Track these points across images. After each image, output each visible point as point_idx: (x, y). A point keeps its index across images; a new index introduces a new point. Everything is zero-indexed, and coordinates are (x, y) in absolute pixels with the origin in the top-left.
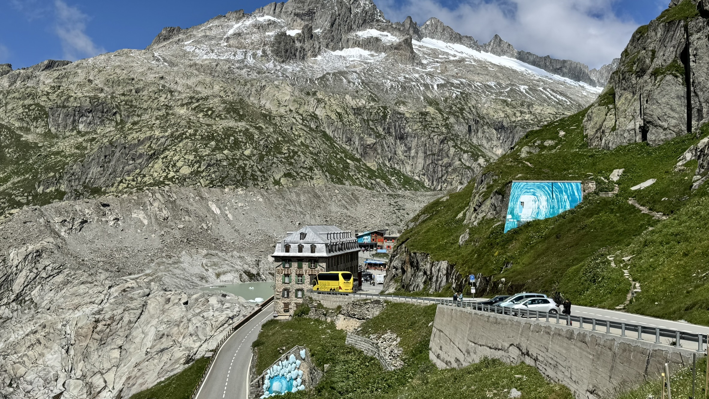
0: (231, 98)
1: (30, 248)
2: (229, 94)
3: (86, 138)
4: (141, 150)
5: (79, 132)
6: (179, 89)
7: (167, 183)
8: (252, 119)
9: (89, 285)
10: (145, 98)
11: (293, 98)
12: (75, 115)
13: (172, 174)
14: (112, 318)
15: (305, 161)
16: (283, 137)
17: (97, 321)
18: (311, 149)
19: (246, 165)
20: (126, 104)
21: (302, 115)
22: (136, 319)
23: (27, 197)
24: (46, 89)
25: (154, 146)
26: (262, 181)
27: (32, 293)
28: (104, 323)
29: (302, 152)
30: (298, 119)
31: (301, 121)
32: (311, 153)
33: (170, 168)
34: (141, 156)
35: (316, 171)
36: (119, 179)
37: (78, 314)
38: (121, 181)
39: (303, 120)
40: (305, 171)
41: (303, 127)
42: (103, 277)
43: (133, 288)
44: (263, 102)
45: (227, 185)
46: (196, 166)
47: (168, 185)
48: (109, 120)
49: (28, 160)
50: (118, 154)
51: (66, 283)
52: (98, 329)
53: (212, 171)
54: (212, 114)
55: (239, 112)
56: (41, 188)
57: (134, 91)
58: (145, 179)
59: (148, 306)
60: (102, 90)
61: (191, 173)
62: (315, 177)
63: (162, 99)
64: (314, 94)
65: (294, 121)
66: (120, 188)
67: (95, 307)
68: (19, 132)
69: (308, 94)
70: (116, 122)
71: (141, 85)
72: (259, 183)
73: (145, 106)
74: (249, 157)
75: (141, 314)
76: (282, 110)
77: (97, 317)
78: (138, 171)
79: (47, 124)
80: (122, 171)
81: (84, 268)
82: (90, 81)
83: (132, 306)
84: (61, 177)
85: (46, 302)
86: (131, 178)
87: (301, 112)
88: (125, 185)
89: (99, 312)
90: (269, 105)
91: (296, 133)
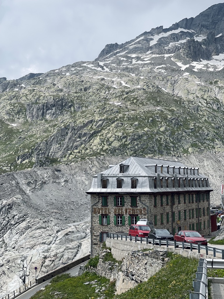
0: (151, 89)
1: (4, 202)
2: (151, 87)
3: (51, 124)
4: (85, 131)
5: (46, 120)
6: (114, 86)
7: (102, 153)
8: (166, 104)
9: (43, 230)
10: (91, 94)
11: (199, 87)
12: (44, 109)
13: (106, 147)
14: (55, 255)
15: (208, 134)
16: (190, 116)
17: (45, 258)
18: (213, 125)
19: (161, 138)
20: (77, 99)
21: (206, 100)
22: (72, 257)
23: (10, 167)
24: (25, 92)
25: (94, 127)
26: (174, 150)
27: (4, 236)
28: (50, 259)
29: (205, 127)
30: (204, 103)
31: (205, 105)
32: (213, 128)
33: (105, 143)
34: (85, 134)
35: (217, 142)
36: (69, 152)
37: (34, 252)
38: (71, 154)
39: (207, 103)
40: (208, 142)
41: (207, 109)
42: (53, 223)
43: (73, 232)
44: (176, 92)
45: (147, 154)
46: (124, 140)
47: (103, 155)
48: (66, 111)
49: (13, 141)
50: (69, 134)
51: (28, 227)
52: (46, 264)
53: (135, 143)
54: (136, 102)
55: (157, 99)
56: (20, 160)
57: (83, 89)
58: (87, 151)
59: (82, 246)
60: (61, 90)
61: (120, 146)
62: (216, 147)
63: (102, 94)
64: (216, 82)
65: (200, 104)
66: (70, 158)
67: (46, 247)
68: (7, 122)
69: (211, 83)
70: (71, 112)
71: (88, 85)
72: (172, 152)
73: (90, 100)
74: (164, 132)
75: (77, 253)
76: (191, 97)
77: (45, 254)
78: (83, 146)
79: (26, 116)
80: (72, 147)
81: (40, 217)
82: (54, 85)
83: (70, 246)
84: (32, 152)
85: (13, 242)
86: (78, 151)
87: (205, 97)
88: (74, 156)
89: (48, 251)
90: (180, 93)
91: (201, 113)
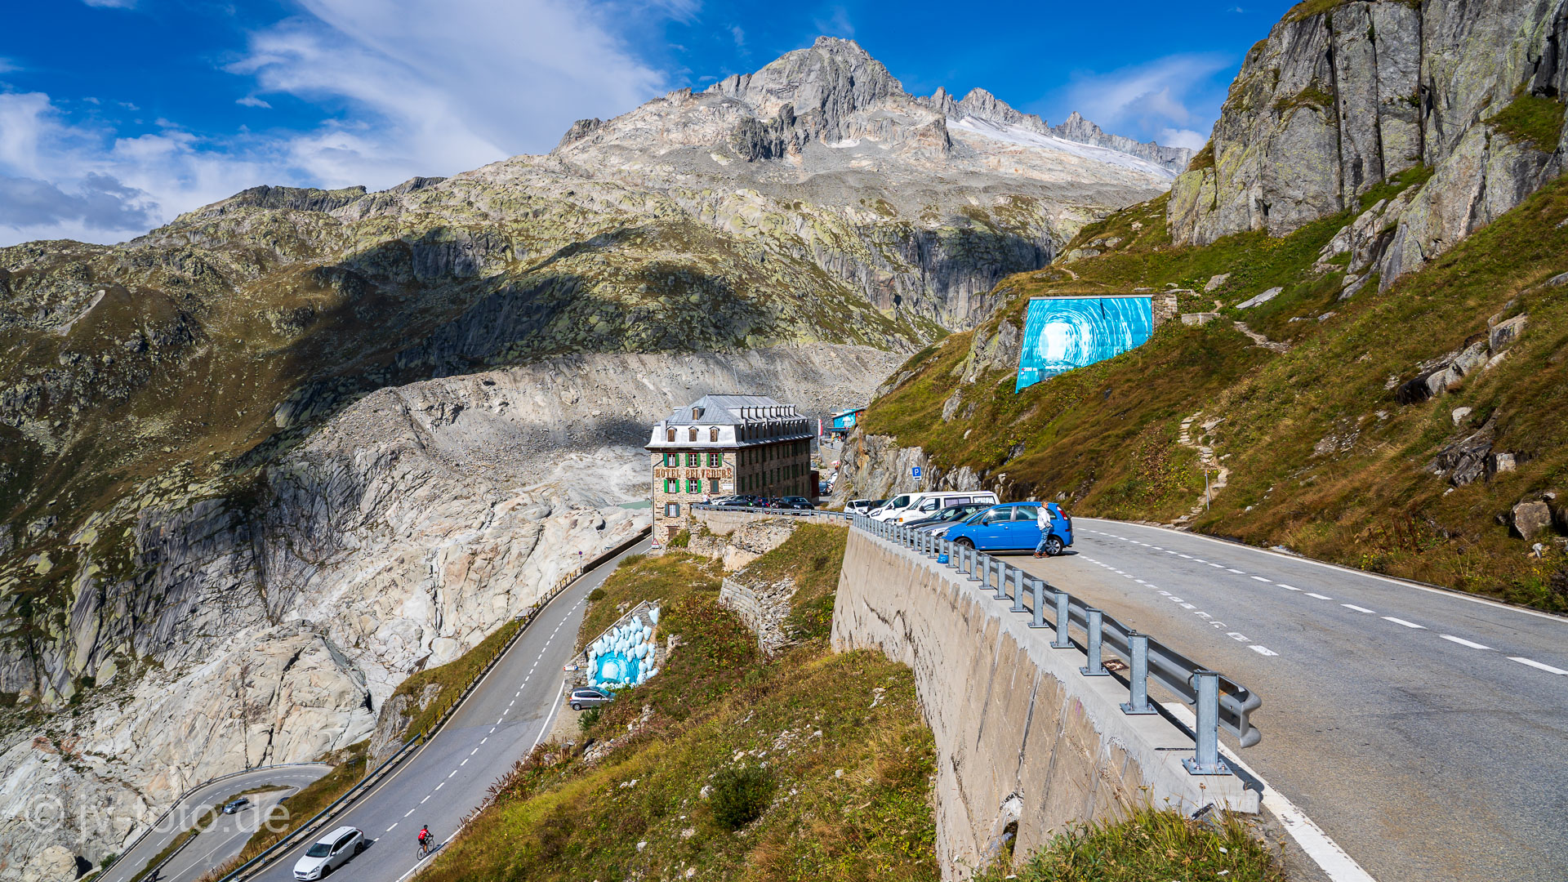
0: (670, 218)
1: (383, 447)
2: (669, 212)
3: (465, 286)
4: (539, 300)
5: (455, 278)
6: (595, 208)
7: (575, 348)
8: (702, 248)
9: (464, 501)
10: (547, 224)
11: (766, 214)
12: (449, 254)
13: (582, 334)
14: (495, 549)
15: (783, 309)
16: (749, 274)
17: (474, 554)
18: (792, 290)
19: (692, 317)
20: (519, 235)
21: (778, 240)
22: (529, 551)
23: (384, 374)
24: (410, 219)
25: (557, 294)
26: (718, 341)
27: (387, 513)
28: (483, 556)
29: (778, 295)
30: (774, 246)
31: (777, 250)
32: (793, 297)
33: (580, 326)
34: (539, 308)
35: (801, 324)
36: (508, 345)
37: (448, 543)
38: (511, 348)
39: (780, 247)
40: (783, 325)
41: (780, 257)
42: (483, 488)
43: (525, 505)
44: (720, 222)
45: (665, 349)
46: (618, 321)
47: (577, 351)
48: (496, 258)
49: (386, 321)
50: (506, 308)
51: (432, 499)
52: (476, 565)
53: (641, 328)
54: (642, 243)
55: (682, 238)
56: (404, 361)
57: (531, 215)
58: (545, 343)
59: (546, 532)
60: (485, 216)
61: (611, 333)
62: (799, 333)
63: (570, 225)
64: (797, 206)
65: (767, 248)
66: (510, 357)
67: (473, 533)
68: (372, 282)
69: (788, 207)
70: (506, 261)
71: (541, 205)
72: (713, 345)
73: (546, 236)
74: (698, 305)
75: (536, 544)
76: (749, 233)
77: (474, 547)
78: (535, 332)
79: (412, 269)
80: (512, 333)
81: (457, 476)
82: (470, 204)
83: (523, 532)
84: (429, 345)
85: (404, 526)
86: (525, 342)
87: (777, 234)
88: (517, 354)
89: (478, 541)
90: (729, 225)
91: (770, 267)
